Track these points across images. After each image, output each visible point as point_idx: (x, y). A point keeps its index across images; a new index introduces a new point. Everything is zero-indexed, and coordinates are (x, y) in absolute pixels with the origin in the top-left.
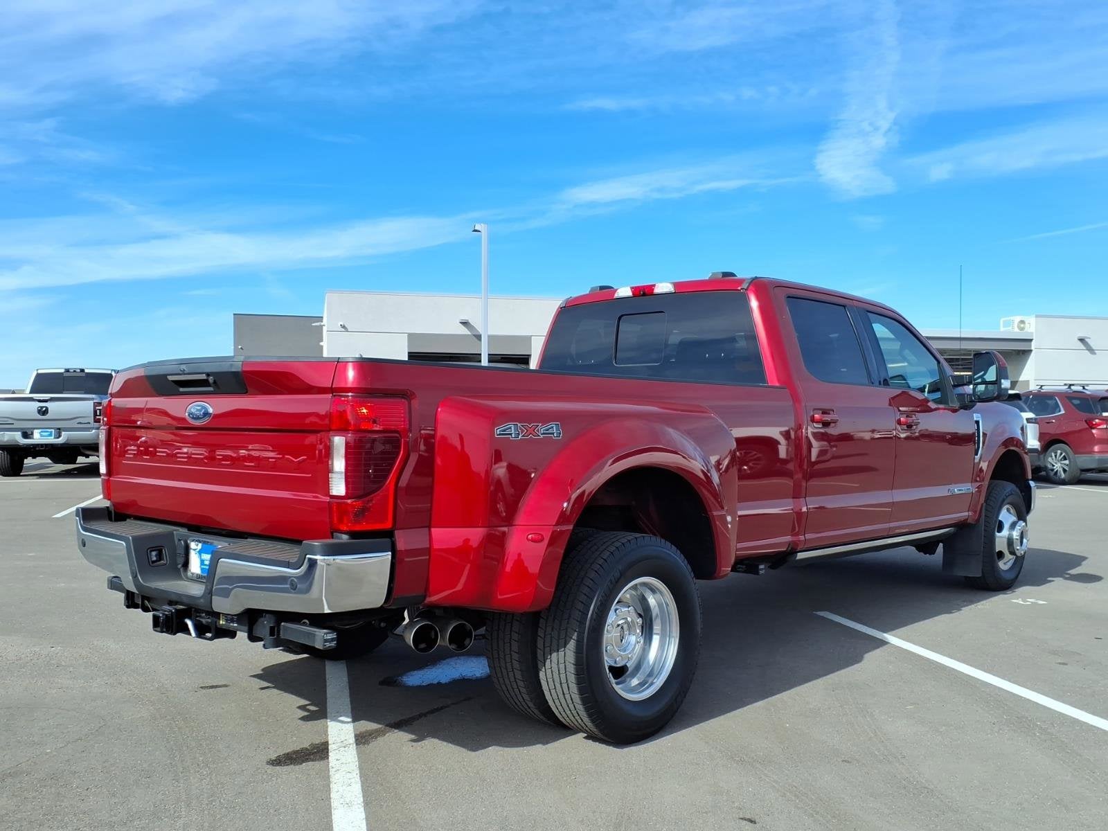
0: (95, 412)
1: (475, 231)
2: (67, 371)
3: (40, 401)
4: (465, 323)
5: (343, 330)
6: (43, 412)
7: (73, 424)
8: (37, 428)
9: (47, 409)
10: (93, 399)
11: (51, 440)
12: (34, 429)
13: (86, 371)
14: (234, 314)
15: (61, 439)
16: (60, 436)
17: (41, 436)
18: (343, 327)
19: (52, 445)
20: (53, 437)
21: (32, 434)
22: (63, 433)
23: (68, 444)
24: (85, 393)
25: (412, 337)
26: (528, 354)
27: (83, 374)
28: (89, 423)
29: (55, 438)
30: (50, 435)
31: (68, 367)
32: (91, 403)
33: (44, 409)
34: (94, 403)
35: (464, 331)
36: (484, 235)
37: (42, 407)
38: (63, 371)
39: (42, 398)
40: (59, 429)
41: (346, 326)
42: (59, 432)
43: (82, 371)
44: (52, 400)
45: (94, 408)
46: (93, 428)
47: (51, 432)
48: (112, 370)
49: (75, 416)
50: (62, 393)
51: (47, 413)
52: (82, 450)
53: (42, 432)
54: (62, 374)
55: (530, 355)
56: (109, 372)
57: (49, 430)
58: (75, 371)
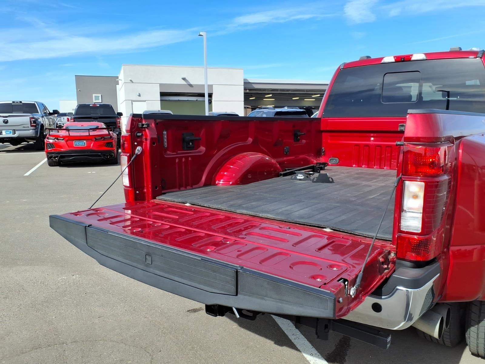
0: (31, 122)
1: (200, 35)
2: (14, 102)
3: (4, 117)
4: (184, 79)
5: (131, 82)
6: (6, 122)
7: (21, 128)
8: (4, 130)
9: (7, 121)
10: (29, 116)
11: (11, 135)
12: (3, 130)
13: (23, 102)
14: (75, 76)
15: (15, 135)
16: (15, 133)
17: (6, 133)
18: (131, 81)
19: (12, 138)
20: (12, 134)
21: (2, 132)
22: (16, 132)
23: (19, 137)
24: (23, 113)
25: (161, 85)
26: (211, 93)
27: (21, 104)
28: (28, 127)
29: (13, 134)
30: (11, 133)
31: (14, 101)
32: (28, 118)
33: (6, 121)
34: (30, 118)
35: (184, 82)
36: (205, 37)
37: (5, 120)
38: (11, 102)
39: (5, 116)
40: (14, 130)
41: (132, 80)
42: (14, 131)
43: (21, 102)
44: (9, 116)
45: (30, 120)
46: (30, 129)
47: (11, 132)
48: (35, 102)
49: (21, 124)
50: (12, 113)
51: (8, 123)
52: (26, 140)
53: (6, 131)
54: (11, 103)
55: (212, 93)
56: (34, 103)
57: (10, 131)
58: (17, 102)
